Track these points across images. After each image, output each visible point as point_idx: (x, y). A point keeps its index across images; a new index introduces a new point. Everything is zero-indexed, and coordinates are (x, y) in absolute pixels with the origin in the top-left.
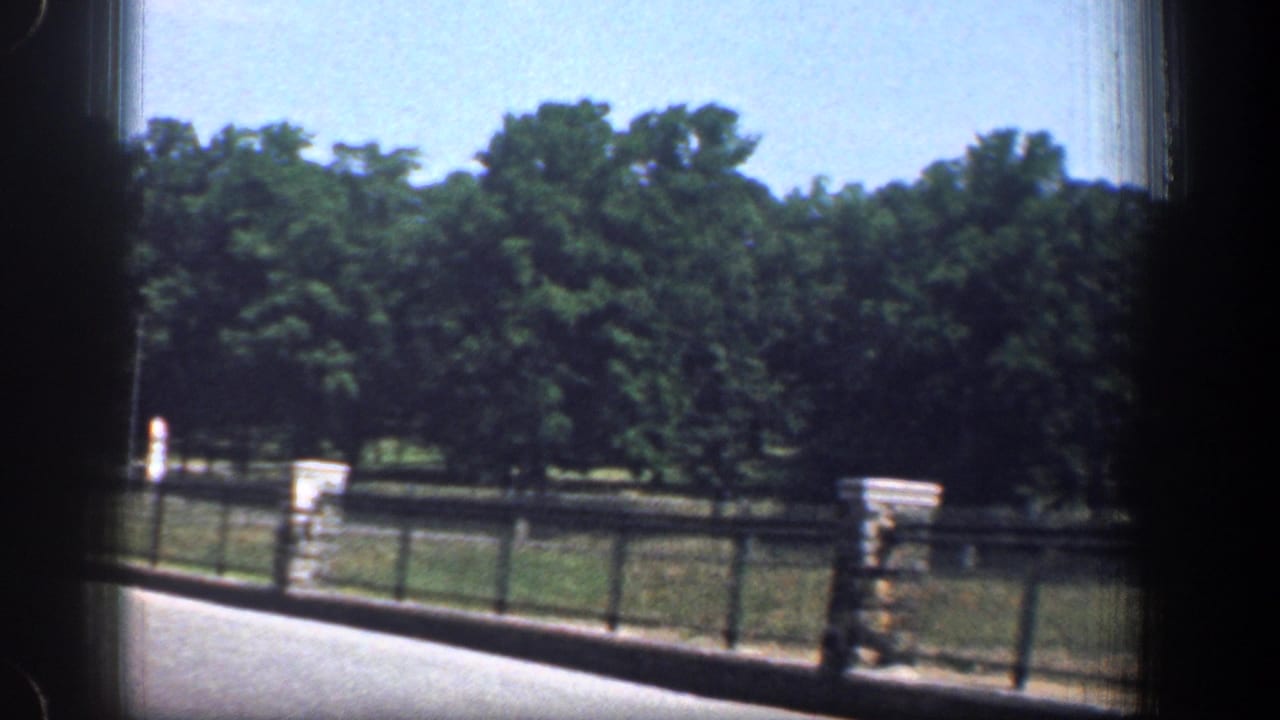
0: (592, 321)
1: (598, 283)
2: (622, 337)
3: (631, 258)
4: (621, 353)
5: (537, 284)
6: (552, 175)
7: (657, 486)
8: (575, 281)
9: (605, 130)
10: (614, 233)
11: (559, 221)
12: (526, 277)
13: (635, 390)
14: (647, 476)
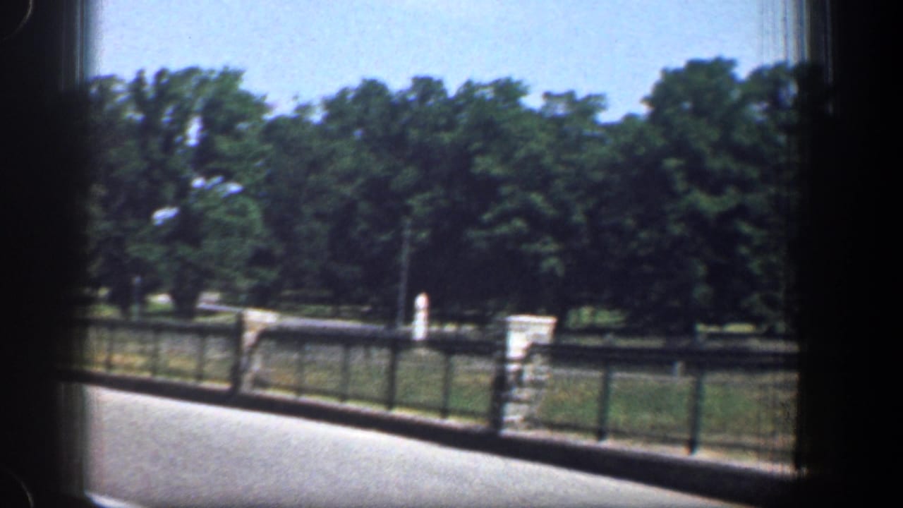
0: (726, 217)
1: (731, 191)
2: (746, 228)
3: (753, 172)
4: (747, 240)
5: (688, 192)
6: (698, 112)
7: (770, 335)
8: (715, 189)
9: (732, 79)
10: (740, 153)
11: (702, 146)
12: (680, 186)
13: (755, 266)
14: (764, 328)
